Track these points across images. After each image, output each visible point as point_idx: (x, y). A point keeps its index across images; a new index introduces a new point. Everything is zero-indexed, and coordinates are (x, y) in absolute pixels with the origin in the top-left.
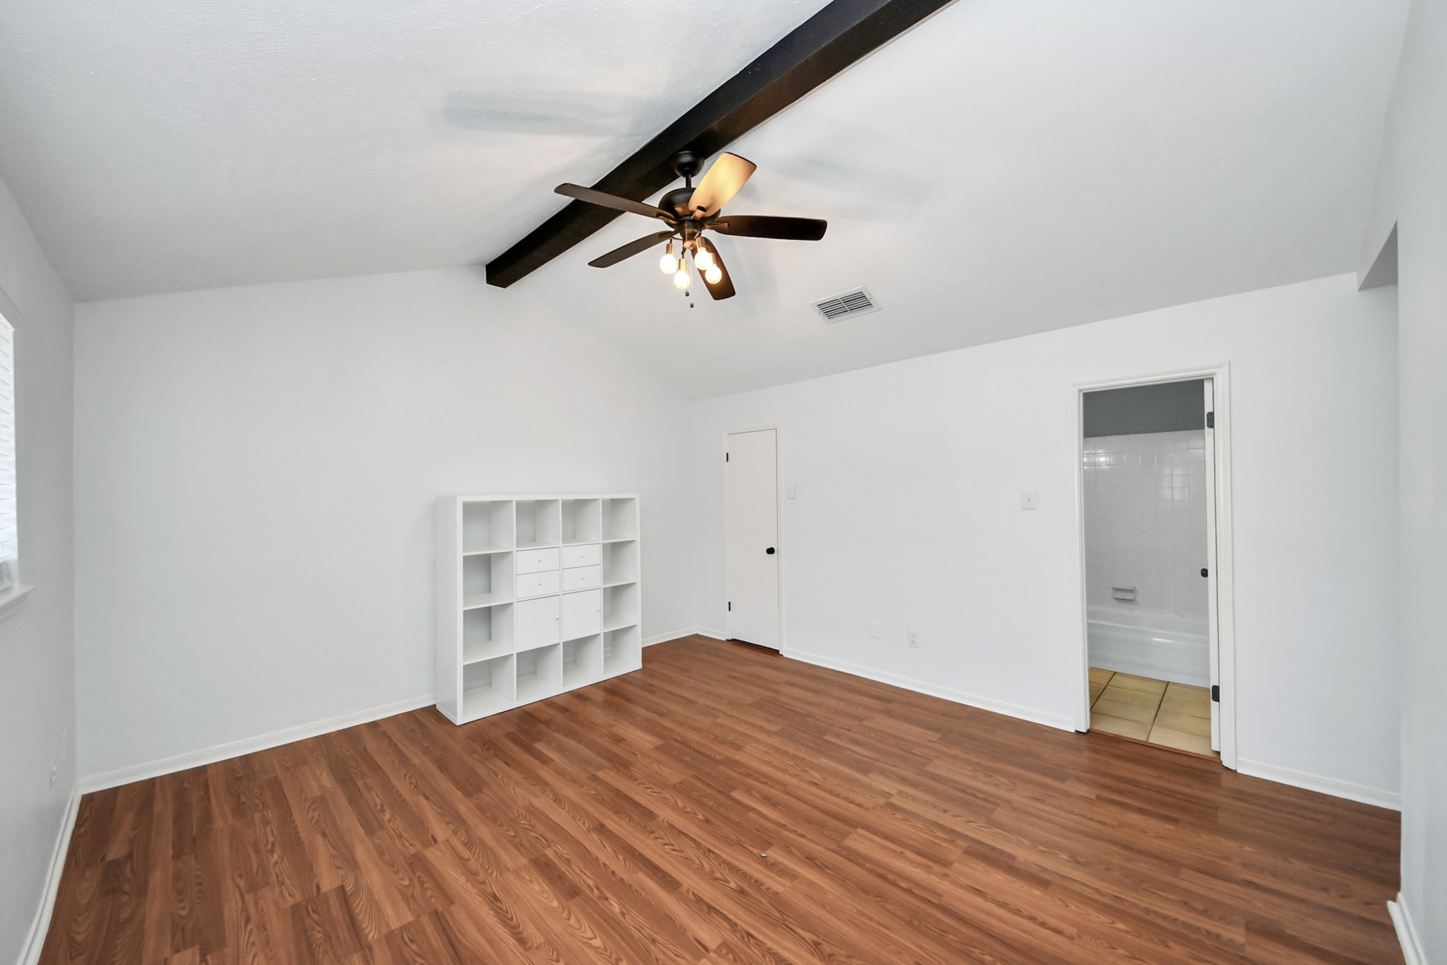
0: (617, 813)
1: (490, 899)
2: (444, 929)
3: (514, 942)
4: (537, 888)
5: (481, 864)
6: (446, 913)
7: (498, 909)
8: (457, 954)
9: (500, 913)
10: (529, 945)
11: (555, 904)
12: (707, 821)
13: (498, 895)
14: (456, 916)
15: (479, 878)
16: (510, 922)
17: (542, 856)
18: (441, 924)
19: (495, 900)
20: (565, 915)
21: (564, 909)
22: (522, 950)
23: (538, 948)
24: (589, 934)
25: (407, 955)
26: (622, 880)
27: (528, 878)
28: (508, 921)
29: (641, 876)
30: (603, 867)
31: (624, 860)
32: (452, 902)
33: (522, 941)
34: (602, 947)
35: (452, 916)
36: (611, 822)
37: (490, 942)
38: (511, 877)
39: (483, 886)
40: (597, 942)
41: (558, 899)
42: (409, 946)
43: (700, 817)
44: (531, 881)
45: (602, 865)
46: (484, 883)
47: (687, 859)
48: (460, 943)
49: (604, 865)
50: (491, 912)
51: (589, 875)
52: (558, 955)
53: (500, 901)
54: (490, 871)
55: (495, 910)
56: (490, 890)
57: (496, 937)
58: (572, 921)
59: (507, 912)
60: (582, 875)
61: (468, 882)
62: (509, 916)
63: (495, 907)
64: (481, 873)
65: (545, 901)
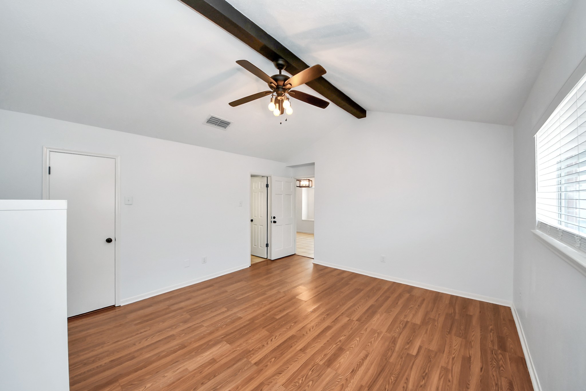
0: (292, 347)
1: (354, 373)
2: (374, 382)
3: (368, 358)
4: (342, 360)
5: (336, 386)
6: (367, 385)
7: (358, 368)
8: (382, 371)
9: (359, 366)
10: (367, 353)
11: (348, 352)
12: (295, 323)
13: (351, 371)
14: (367, 380)
15: (344, 383)
16: (361, 362)
17: (324, 365)
18: (373, 384)
19: (353, 371)
20: (352, 348)
21: (349, 349)
22: (370, 355)
23: (367, 351)
24: (356, 341)
25: (391, 387)
26: (330, 338)
27: (338, 365)
28: (361, 363)
29: (327, 334)
30: (325, 345)
31: (320, 339)
32: (362, 386)
33: (367, 356)
34: (359, 338)
35: (367, 383)
36: (298, 347)
37: (372, 364)
38: (340, 371)
39: (348, 379)
40: (358, 339)
41: (346, 352)
42: (388, 389)
43: (293, 324)
44: (340, 363)
45: (324, 345)
46: (347, 380)
47: (316, 325)
48: (377, 372)
49: (324, 344)
50: (360, 369)
51: (331, 347)
52: (367, 346)
53: (354, 368)
54: (339, 380)
55: (358, 369)
56: (350, 375)
57: (369, 363)
58: (353, 346)
59: (358, 364)
60: (331, 349)
61: (348, 386)
62: (359, 363)
63: (357, 369)
64: (342, 383)
65: (347, 356)
